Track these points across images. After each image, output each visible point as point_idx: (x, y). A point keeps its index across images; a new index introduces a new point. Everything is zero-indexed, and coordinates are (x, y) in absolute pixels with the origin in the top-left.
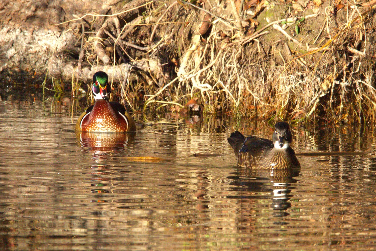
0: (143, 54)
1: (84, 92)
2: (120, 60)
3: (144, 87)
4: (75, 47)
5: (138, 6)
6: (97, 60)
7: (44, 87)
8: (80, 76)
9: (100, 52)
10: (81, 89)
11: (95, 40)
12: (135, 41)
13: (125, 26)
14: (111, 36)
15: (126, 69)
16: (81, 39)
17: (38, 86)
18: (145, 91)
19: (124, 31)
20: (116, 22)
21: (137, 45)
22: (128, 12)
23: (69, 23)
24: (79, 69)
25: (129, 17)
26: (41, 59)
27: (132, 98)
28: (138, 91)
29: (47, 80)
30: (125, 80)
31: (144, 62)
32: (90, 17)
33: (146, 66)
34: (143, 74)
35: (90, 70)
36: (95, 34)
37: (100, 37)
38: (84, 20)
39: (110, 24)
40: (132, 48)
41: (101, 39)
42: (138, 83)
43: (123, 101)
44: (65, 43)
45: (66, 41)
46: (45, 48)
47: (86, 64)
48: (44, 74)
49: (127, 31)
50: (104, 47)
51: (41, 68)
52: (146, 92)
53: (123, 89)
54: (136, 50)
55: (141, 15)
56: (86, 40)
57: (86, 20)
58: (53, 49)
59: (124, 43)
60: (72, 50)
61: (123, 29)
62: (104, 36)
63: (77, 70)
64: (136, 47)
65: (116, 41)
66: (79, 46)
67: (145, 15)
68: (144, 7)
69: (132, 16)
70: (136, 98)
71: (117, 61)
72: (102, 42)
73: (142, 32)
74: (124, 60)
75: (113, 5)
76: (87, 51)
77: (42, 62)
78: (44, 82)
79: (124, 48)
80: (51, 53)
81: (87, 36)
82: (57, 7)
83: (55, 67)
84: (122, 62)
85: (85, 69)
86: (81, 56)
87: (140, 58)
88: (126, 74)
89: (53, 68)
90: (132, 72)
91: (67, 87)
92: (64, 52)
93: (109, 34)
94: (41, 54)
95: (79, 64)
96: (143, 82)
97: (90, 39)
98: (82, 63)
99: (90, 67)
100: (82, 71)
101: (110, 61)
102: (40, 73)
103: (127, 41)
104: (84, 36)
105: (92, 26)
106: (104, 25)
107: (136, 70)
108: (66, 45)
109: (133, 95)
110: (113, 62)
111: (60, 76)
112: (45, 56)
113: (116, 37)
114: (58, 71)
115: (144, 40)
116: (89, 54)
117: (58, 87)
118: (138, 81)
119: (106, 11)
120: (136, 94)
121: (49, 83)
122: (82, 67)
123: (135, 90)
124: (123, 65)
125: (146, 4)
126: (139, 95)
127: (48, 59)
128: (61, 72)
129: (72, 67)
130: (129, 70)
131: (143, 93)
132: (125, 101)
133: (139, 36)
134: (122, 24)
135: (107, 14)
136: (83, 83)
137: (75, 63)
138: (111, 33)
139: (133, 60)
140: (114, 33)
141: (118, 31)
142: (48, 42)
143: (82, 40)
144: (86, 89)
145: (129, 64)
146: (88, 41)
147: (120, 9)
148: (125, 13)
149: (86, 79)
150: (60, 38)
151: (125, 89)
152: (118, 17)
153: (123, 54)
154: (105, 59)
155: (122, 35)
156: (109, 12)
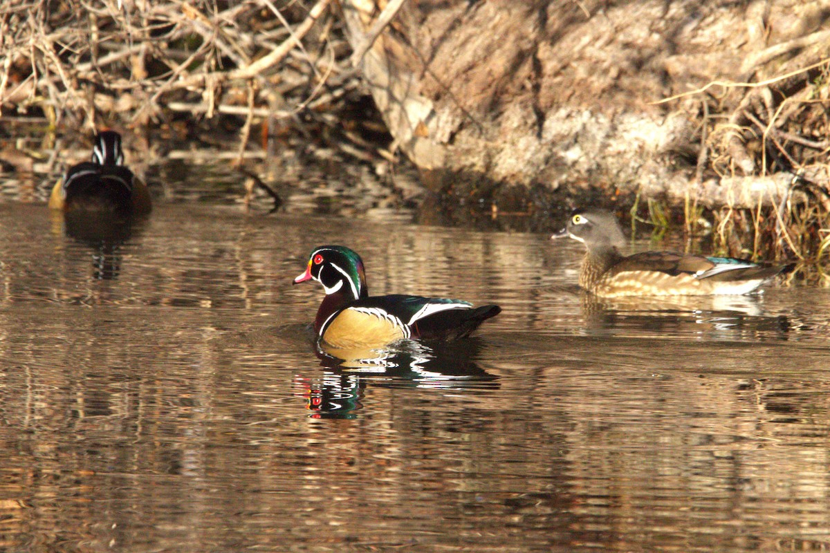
0: (817, 154)
1: (707, 224)
2: (774, 165)
3: (819, 215)
4: (691, 143)
5: (806, 66)
6: (732, 167)
7: (635, 217)
8: (700, 195)
9: (738, 150)
10: (701, 221)
11: (728, 129)
12: (802, 132)
13: (783, 104)
14: (758, 123)
15: (785, 183)
16: (701, 129)
17: (624, 215)
18: (820, 222)
19: (781, 114)
20: (767, 96)
21: (806, 137)
22: (788, 79)
23: (679, 99)
24: (699, 183)
25: (789, 86)
26: (627, 165)
27: (797, 236)
28: (808, 223)
29: (639, 203)
30: (783, 203)
31: (819, 170)
32: (719, 88)
33: (821, 176)
34: (817, 192)
35: (718, 183)
36: (727, 119)
37: (736, 123)
38: (708, 94)
39: (755, 101)
40: (797, 144)
41: (739, 128)
42: (807, 209)
43: (780, 242)
44: (672, 137)
45: (673, 132)
46: (635, 146)
47: (710, 173)
48: (633, 193)
49: (786, 113)
50: (745, 142)
51: (629, 182)
52: (824, 223)
53: (779, 219)
54: (803, 147)
55: (812, 82)
56: (710, 129)
57: (712, 92)
58: (650, 147)
59: (782, 134)
60: (687, 150)
61: (780, 109)
62: (745, 122)
63: (695, 184)
64: (804, 141)
65: (766, 131)
66: (698, 141)
67: (821, 84)
68: (817, 68)
69: (796, 86)
70: (803, 236)
71: (768, 167)
72: (740, 133)
73: (814, 115)
74: (782, 166)
75: (760, 65)
76: (713, 151)
77: (630, 171)
78: (634, 208)
79: (782, 143)
80: (648, 153)
81: (713, 122)
83: (655, 180)
84: (778, 169)
85: (711, 183)
86: (702, 158)
87: (811, 161)
88: (785, 193)
89: (650, 182)
90: (796, 188)
91: (677, 215)
92: (671, 152)
93: (754, 119)
94: (628, 156)
95: (699, 174)
96: (817, 206)
97: (719, 127)
98: (704, 172)
99: (718, 179)
100: (703, 187)
101: (755, 168)
102: (627, 192)
103: (787, 131)
104: (708, 124)
105: (722, 105)
106: (745, 103)
107: (803, 184)
108: (673, 140)
109: (799, 230)
110: (761, 169)
111: (663, 197)
112: (636, 161)
113: (765, 123)
114: (659, 188)
115: (819, 128)
116: (716, 155)
117: (659, 215)
118: (807, 204)
119: (748, 76)
120: (803, 228)
121: (644, 210)
122: (704, 180)
123: (802, 221)
124: (780, 175)
125: (822, 63)
126: (809, 229)
127: (641, 166)
128: (666, 189)
129: (685, 180)
130: (791, 185)
131: (816, 226)
132: (785, 241)
133: (809, 122)
134: (777, 100)
135: (749, 81)
136: (706, 209)
137: (690, 172)
138: (757, 116)
139: (796, 165)
140: (762, 117)
141: (771, 113)
142: (642, 136)
143: (704, 130)
144: (711, 219)
145: (791, 172)
146: (714, 133)
147: (773, 73)
148: (783, 80)
149: (711, 202)
150: (664, 127)
151: (783, 219)
152: (770, 87)
153: (780, 155)
154: (747, 164)
155: (777, 120)
156: (752, 78)
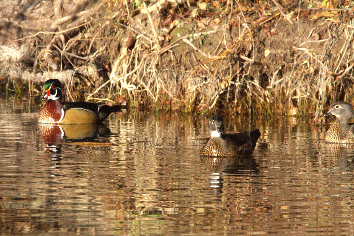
0: (83, 62)
1: (38, 91)
2: (65, 67)
3: (84, 88)
4: (31, 57)
5: (79, 25)
6: (48, 67)
7: (7, 88)
8: (35, 79)
9: (50, 61)
10: (35, 90)
11: (46, 52)
12: (77, 52)
13: (69, 41)
14: (58, 49)
15: (70, 74)
16: (35, 52)
17: (3, 88)
18: (85, 90)
19: (68, 45)
20: (62, 38)
21: (79, 55)
22: (71, 30)
23: (26, 39)
24: (34, 74)
25: (72, 34)
26: (4, 67)
27: (75, 97)
28: (80, 91)
29: (9, 83)
30: (69, 83)
31: (84, 69)
32: (42, 34)
33: (85, 71)
34: (83, 78)
35: (42, 74)
36: (46, 47)
37: (50, 49)
38: (37, 36)
39: (57, 40)
40: (75, 58)
41: (51, 51)
42: (79, 85)
43: (68, 99)
44: (23, 55)
45: (23, 53)
46: (7, 58)
47: (39, 70)
48: (7, 78)
49: (71, 45)
50: (53, 57)
51: (5, 74)
52: (86, 91)
53: (68, 89)
54: (77, 59)
55: (81, 32)
56: (39, 52)
57: (39, 36)
58: (14, 59)
59: (69, 54)
60: (29, 60)
61: (68, 43)
62: (53, 49)
63: (33, 75)
64: (78, 57)
65: (62, 52)
66: (34, 56)
67: (85, 33)
68: (83, 26)
69: (74, 34)
70: (78, 96)
71: (63, 68)
72: (51, 53)
73: (82, 46)
74: (69, 67)
75: (59, 25)
76: (40, 61)
77: (5, 69)
78: (7, 85)
79: (69, 58)
80: (13, 62)
81: (40, 49)
82: (17, 27)
83: (16, 73)
84: (67, 68)
85: (39, 75)
86: (36, 64)
87: (81, 65)
88: (70, 78)
89: (14, 74)
90: (75, 76)
91: (24, 87)
92: (23, 61)
93: (57, 47)
94: (4, 63)
95: (34, 71)
96: (84, 84)
97: (42, 51)
98: (36, 70)
99: (42, 72)
100: (36, 76)
101: (57, 68)
102: (4, 78)
103: (71, 52)
104: (38, 49)
105: (44, 41)
106: (53, 40)
107: (78, 75)
108: (23, 56)
109: (76, 94)
110: (60, 69)
111: (19, 80)
112: (8, 65)
113: (62, 49)
114: (18, 76)
115: (84, 51)
116: (41, 63)
117: (17, 88)
118: (79, 83)
119: (54, 29)
120: (78, 93)
121: (11, 85)
122: (36, 73)
123: (77, 90)
124: (68, 71)
125: (85, 24)
126: (80, 94)
127: (10, 67)
128: (20, 76)
129: (28, 73)
130: (73, 75)
131: (83, 92)
132: (70, 98)
133: (80, 48)
134: (67, 39)
135: (55, 32)
136: (37, 85)
137: (31, 70)
138: (58, 46)
139: (75, 67)
140: (60, 46)
141: (64, 45)
142: (10, 54)
143: (36, 52)
144: (39, 89)
145: (72, 70)
146: (41, 53)
147: (64, 28)
148: (69, 31)
149: (39, 81)
150: (19, 51)
151: (69, 89)
152: (63, 34)
153: (68, 62)
154: (54, 67)
155: (66, 48)
156: (56, 30)
